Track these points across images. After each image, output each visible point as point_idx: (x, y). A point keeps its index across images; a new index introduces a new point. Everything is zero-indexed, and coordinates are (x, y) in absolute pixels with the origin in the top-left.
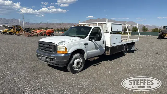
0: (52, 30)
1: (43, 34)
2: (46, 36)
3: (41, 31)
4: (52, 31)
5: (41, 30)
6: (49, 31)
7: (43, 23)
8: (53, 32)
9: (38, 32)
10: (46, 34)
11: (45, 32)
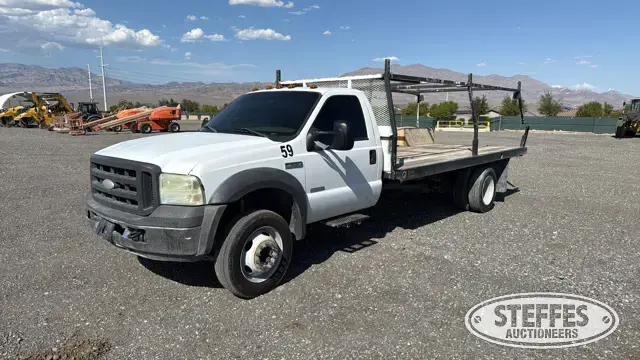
0: (174, 108)
1: (136, 125)
2: (150, 132)
3: (135, 112)
4: (174, 112)
5: (134, 110)
6: (164, 114)
7: (184, 84)
8: (180, 119)
9: (123, 115)
10: (149, 125)
11: (147, 119)
